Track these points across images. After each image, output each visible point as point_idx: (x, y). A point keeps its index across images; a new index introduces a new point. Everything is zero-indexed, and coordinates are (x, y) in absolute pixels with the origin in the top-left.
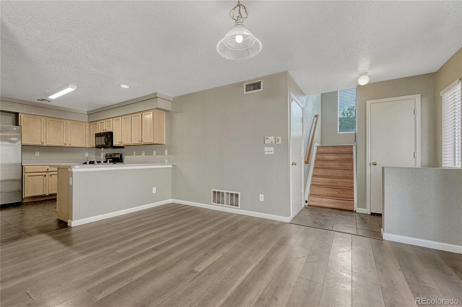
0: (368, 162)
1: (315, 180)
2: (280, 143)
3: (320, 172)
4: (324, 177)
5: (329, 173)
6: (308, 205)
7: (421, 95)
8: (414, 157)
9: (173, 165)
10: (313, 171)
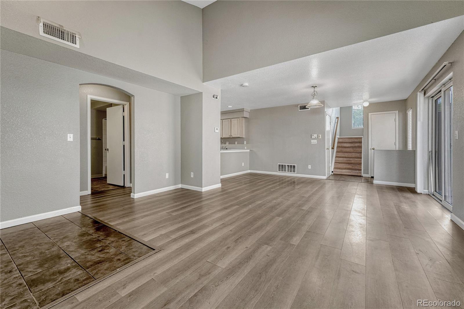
0: (370, 148)
1: (337, 160)
2: (320, 138)
3: (340, 154)
4: (343, 157)
5: (346, 155)
6: (334, 174)
7: (399, 111)
8: (395, 145)
9: (250, 150)
10: (336, 154)
